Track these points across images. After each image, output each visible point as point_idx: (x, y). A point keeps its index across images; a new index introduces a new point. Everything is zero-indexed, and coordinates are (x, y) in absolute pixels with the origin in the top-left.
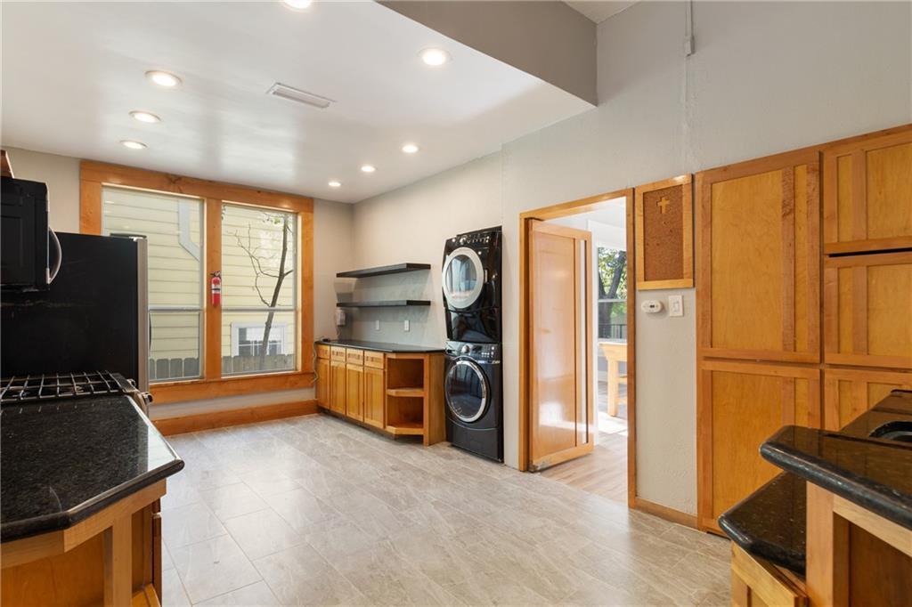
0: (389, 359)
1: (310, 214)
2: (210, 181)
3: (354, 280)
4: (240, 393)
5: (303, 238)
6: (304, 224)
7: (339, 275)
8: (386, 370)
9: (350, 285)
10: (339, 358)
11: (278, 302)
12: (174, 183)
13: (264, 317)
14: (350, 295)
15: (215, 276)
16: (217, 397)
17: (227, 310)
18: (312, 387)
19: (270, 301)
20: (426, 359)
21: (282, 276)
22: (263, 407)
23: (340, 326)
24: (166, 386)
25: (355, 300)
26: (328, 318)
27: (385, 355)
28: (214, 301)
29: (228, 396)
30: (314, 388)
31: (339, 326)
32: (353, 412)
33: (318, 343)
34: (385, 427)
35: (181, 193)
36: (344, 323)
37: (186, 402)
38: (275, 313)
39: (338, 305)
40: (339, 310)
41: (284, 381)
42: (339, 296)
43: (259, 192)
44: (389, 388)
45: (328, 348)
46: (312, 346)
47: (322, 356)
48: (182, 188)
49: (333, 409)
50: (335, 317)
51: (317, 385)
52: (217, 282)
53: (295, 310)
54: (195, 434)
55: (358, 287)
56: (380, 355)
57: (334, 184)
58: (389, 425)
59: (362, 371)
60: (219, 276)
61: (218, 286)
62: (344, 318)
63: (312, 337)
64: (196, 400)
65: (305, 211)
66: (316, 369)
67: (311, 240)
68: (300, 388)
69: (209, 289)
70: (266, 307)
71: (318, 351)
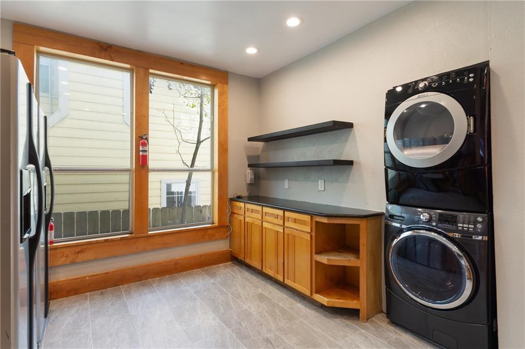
0: (317, 222)
1: (225, 86)
2: (139, 51)
3: (260, 144)
4: (165, 246)
5: (219, 106)
6: (220, 95)
7: (250, 139)
8: (313, 234)
9: (257, 148)
10: (254, 215)
11: (196, 164)
12: (105, 50)
13: (185, 176)
14: (258, 157)
15: (142, 138)
16: (145, 251)
17: (154, 170)
18: (227, 238)
19: (189, 164)
20: (363, 224)
21: (199, 142)
22: (186, 258)
23: (250, 185)
24: (97, 242)
25: (262, 161)
26: (241, 177)
27: (312, 217)
28: (142, 162)
29: (154, 250)
30: (228, 239)
31: (248, 184)
32: (270, 268)
33: (232, 200)
34: (311, 294)
35: (112, 60)
36: (253, 182)
37: (115, 257)
38: (194, 173)
39: (250, 166)
40: (249, 171)
41: (204, 235)
42: (249, 158)
43: (182, 64)
44: (317, 253)
45: (242, 205)
46: (227, 202)
47: (236, 212)
48: (112, 56)
49: (247, 261)
50: (245, 176)
51: (231, 237)
52: (144, 144)
53: (212, 170)
54: (123, 288)
55: (264, 150)
56: (307, 218)
57: (251, 51)
58: (317, 292)
59: (282, 231)
60: (147, 139)
61: (145, 148)
62: (253, 177)
63: (227, 194)
64: (125, 255)
65: (221, 83)
66: (230, 222)
67: (226, 108)
68: (216, 240)
69: (138, 151)
70: (186, 168)
71: (232, 206)
